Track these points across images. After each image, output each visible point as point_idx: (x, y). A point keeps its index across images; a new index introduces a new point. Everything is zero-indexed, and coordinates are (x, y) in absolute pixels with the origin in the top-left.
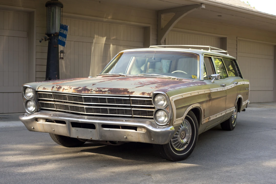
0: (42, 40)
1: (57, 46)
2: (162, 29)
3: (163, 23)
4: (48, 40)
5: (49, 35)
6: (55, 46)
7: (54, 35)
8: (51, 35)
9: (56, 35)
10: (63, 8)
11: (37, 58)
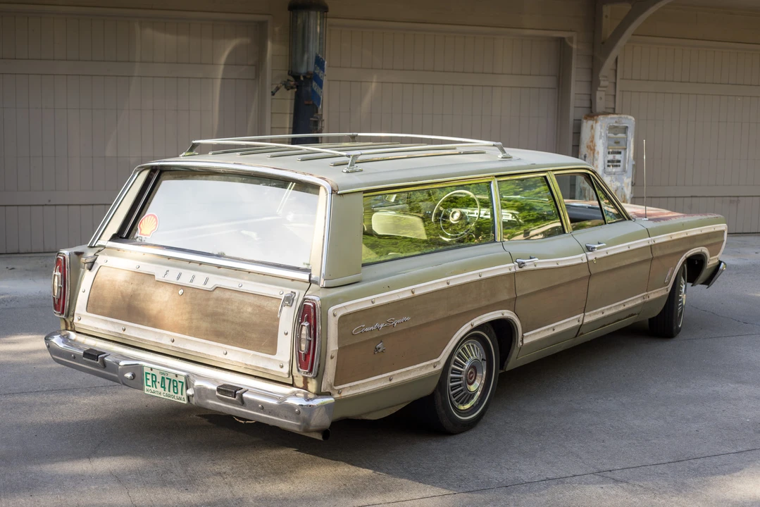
0: (278, 89)
1: (311, 103)
2: (603, 43)
3: (608, 26)
4: (292, 88)
5: (297, 77)
6: (307, 103)
7: (304, 77)
8: (299, 77)
9: (308, 77)
10: (328, 13)
11: (273, 126)
